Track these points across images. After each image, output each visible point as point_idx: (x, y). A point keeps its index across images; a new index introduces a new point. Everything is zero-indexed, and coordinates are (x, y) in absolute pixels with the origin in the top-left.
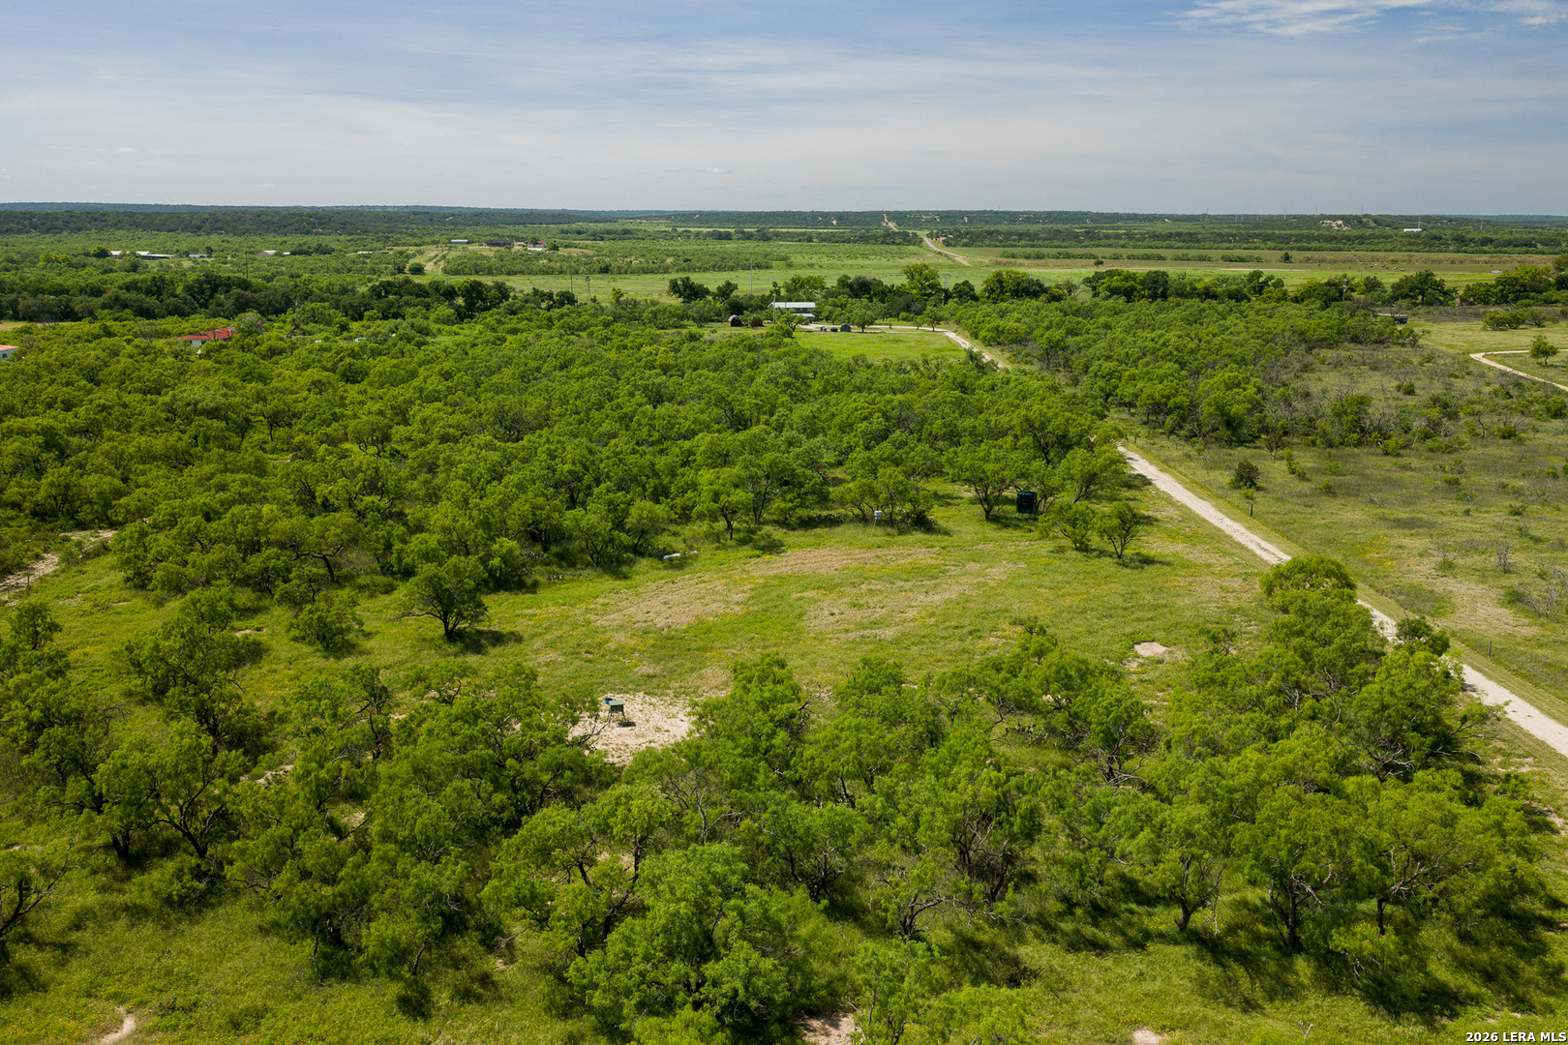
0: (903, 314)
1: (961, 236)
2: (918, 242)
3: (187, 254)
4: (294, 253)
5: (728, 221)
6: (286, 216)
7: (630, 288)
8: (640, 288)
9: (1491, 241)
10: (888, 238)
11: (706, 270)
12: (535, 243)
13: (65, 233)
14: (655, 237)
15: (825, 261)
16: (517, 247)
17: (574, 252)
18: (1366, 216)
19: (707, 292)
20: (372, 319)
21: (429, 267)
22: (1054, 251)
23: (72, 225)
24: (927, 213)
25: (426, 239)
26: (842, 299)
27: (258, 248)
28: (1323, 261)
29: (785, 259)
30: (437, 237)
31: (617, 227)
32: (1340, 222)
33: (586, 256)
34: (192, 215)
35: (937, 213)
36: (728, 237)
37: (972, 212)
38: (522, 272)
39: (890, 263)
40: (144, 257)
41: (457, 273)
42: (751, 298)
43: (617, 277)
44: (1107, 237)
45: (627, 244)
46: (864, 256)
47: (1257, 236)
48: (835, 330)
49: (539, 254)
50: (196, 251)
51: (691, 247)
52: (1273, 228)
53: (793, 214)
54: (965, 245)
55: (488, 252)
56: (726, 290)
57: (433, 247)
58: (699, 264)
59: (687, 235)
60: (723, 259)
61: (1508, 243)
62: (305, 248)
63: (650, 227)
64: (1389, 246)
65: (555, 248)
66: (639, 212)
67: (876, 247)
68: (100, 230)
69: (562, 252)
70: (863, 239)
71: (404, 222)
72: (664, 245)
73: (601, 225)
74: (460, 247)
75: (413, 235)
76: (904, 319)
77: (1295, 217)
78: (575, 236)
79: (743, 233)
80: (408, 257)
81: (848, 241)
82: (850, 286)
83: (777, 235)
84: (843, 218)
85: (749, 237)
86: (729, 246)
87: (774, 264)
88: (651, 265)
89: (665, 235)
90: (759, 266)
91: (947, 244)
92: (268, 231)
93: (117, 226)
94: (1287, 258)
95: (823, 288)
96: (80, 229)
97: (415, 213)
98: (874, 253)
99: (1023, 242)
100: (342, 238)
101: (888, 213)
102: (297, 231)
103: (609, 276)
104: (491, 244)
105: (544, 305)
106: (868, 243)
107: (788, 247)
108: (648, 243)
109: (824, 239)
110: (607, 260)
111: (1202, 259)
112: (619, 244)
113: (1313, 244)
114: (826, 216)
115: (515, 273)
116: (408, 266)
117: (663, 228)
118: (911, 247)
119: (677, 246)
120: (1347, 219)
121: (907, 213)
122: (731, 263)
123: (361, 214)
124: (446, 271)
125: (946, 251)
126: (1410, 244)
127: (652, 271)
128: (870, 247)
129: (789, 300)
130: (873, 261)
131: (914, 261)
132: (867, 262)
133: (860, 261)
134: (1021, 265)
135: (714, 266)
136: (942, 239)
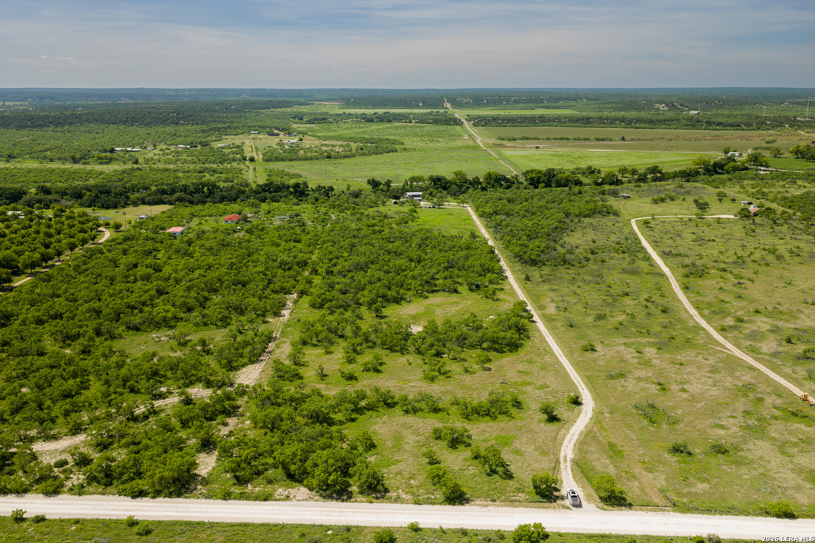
0: (454, 196)
1: (481, 121)
2: (461, 124)
5: (368, 104)
10: (447, 122)
15: (419, 143)
19: (381, 184)
21: (255, 157)
25: (239, 131)
26: (431, 190)
32: (664, 105)
39: (448, 145)
41: (268, 160)
43: (334, 162)
46: (437, 139)
48: (430, 207)
54: (483, 126)
56: (388, 183)
58: (367, 152)
59: (352, 118)
60: (377, 148)
63: (331, 109)
76: (454, 198)
79: (378, 116)
82: (433, 180)
83: (394, 117)
84: (425, 102)
87: (398, 147)
88: (347, 153)
91: (475, 125)
94: (623, 139)
95: (424, 181)
103: (332, 161)
104: (269, 134)
117: (338, 110)
125: (474, 132)
129: (413, 191)
130: (441, 144)
131: (459, 143)
132: (439, 144)
133: (435, 144)
134: (505, 146)
135: (374, 153)
136: (472, 122)
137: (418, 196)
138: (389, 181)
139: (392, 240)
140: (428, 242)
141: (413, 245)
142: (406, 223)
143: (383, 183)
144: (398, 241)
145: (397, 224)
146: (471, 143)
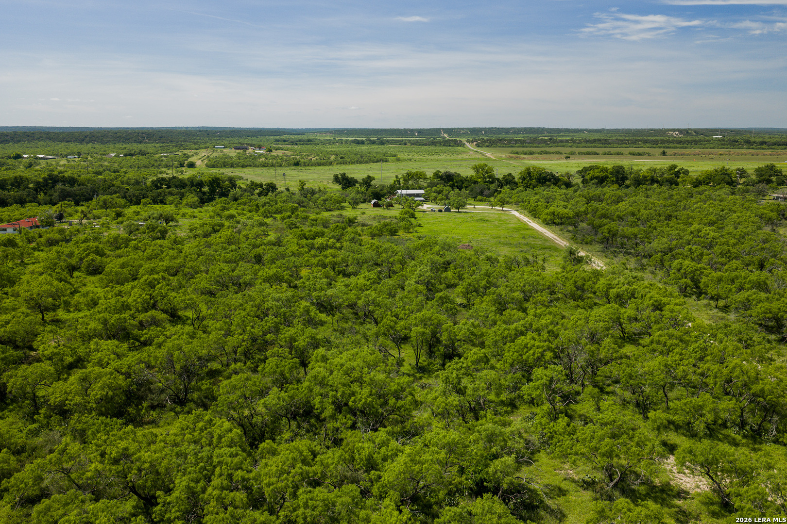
0: (479, 197)
1: (484, 142)
2: (462, 145)
3: (66, 156)
4: (125, 155)
5: (362, 134)
6: (131, 134)
7: (310, 177)
8: (316, 176)
9: (765, 143)
10: (446, 143)
11: (353, 163)
12: (260, 148)
13: (10, 144)
14: (324, 143)
15: (416, 157)
16: (250, 150)
17: (280, 153)
18: (689, 129)
19: (357, 182)
20: (145, 204)
21: (198, 163)
22: (538, 150)
23: (15, 139)
24: (463, 129)
25: (202, 146)
26: (440, 187)
27: (107, 152)
28: (683, 154)
29: (395, 156)
30: (208, 145)
31: (304, 137)
32: (677, 133)
33: (287, 156)
34: (81, 133)
35: (468, 129)
36: (362, 143)
37: (486, 128)
38: (250, 166)
39: (452, 158)
40: (41, 158)
41: (213, 166)
42: (384, 186)
43: (303, 168)
44: (561, 141)
45: (310, 147)
46: (437, 153)
47: (640, 140)
48: (440, 211)
49: (261, 155)
50: (72, 154)
51: (344, 149)
52: (642, 136)
53: (395, 130)
54: (488, 146)
55: (233, 153)
56: (368, 181)
57: (205, 150)
58: (348, 160)
59: (341, 141)
60: (362, 157)
61: (775, 144)
62: (133, 152)
63: (321, 137)
64: (712, 146)
65: (270, 151)
66: (316, 129)
67: (441, 148)
68: (30, 141)
69: (274, 153)
70: (433, 143)
71: (193, 136)
72: (329, 148)
73: (296, 136)
74: (219, 150)
75: (195, 144)
76: (481, 201)
77: (652, 130)
78: (282, 143)
79: (370, 140)
80: (188, 157)
81: (426, 145)
82: (441, 178)
83: (388, 141)
84: (421, 132)
85: (373, 143)
86: (364, 148)
87: (390, 159)
88: (323, 161)
89: (330, 142)
90: (381, 160)
91: (478, 146)
92: (119, 141)
93: (39, 139)
94: (664, 153)
95: (426, 178)
96: (19, 141)
97: (200, 131)
98: (442, 151)
99: (518, 145)
100: (157, 145)
101: (443, 129)
102: (135, 141)
103: (300, 168)
104: (236, 148)
105: (257, 191)
106: (436, 146)
107: (394, 148)
108: (320, 147)
109: (413, 144)
110: (298, 158)
111: (618, 154)
112: (305, 148)
113: (671, 145)
114: (412, 131)
115: (246, 166)
116: (186, 162)
117: (328, 138)
118: (460, 148)
119: (336, 148)
120: (681, 131)
121: (453, 129)
122: (366, 159)
123: (171, 132)
124: (208, 166)
125: (479, 150)
126: (722, 145)
127: (323, 164)
128: (438, 148)
129: (408, 188)
130: (443, 157)
131: (464, 156)
132: (440, 157)
133: (435, 157)
134: (524, 159)
135: (357, 161)
136: (475, 143)
137: (418, 195)
138: (369, 177)
139: (350, 269)
140: (449, 274)
141: (410, 283)
142: (393, 232)
143: (360, 180)
144: (364, 273)
145: (373, 236)
146: (480, 156)
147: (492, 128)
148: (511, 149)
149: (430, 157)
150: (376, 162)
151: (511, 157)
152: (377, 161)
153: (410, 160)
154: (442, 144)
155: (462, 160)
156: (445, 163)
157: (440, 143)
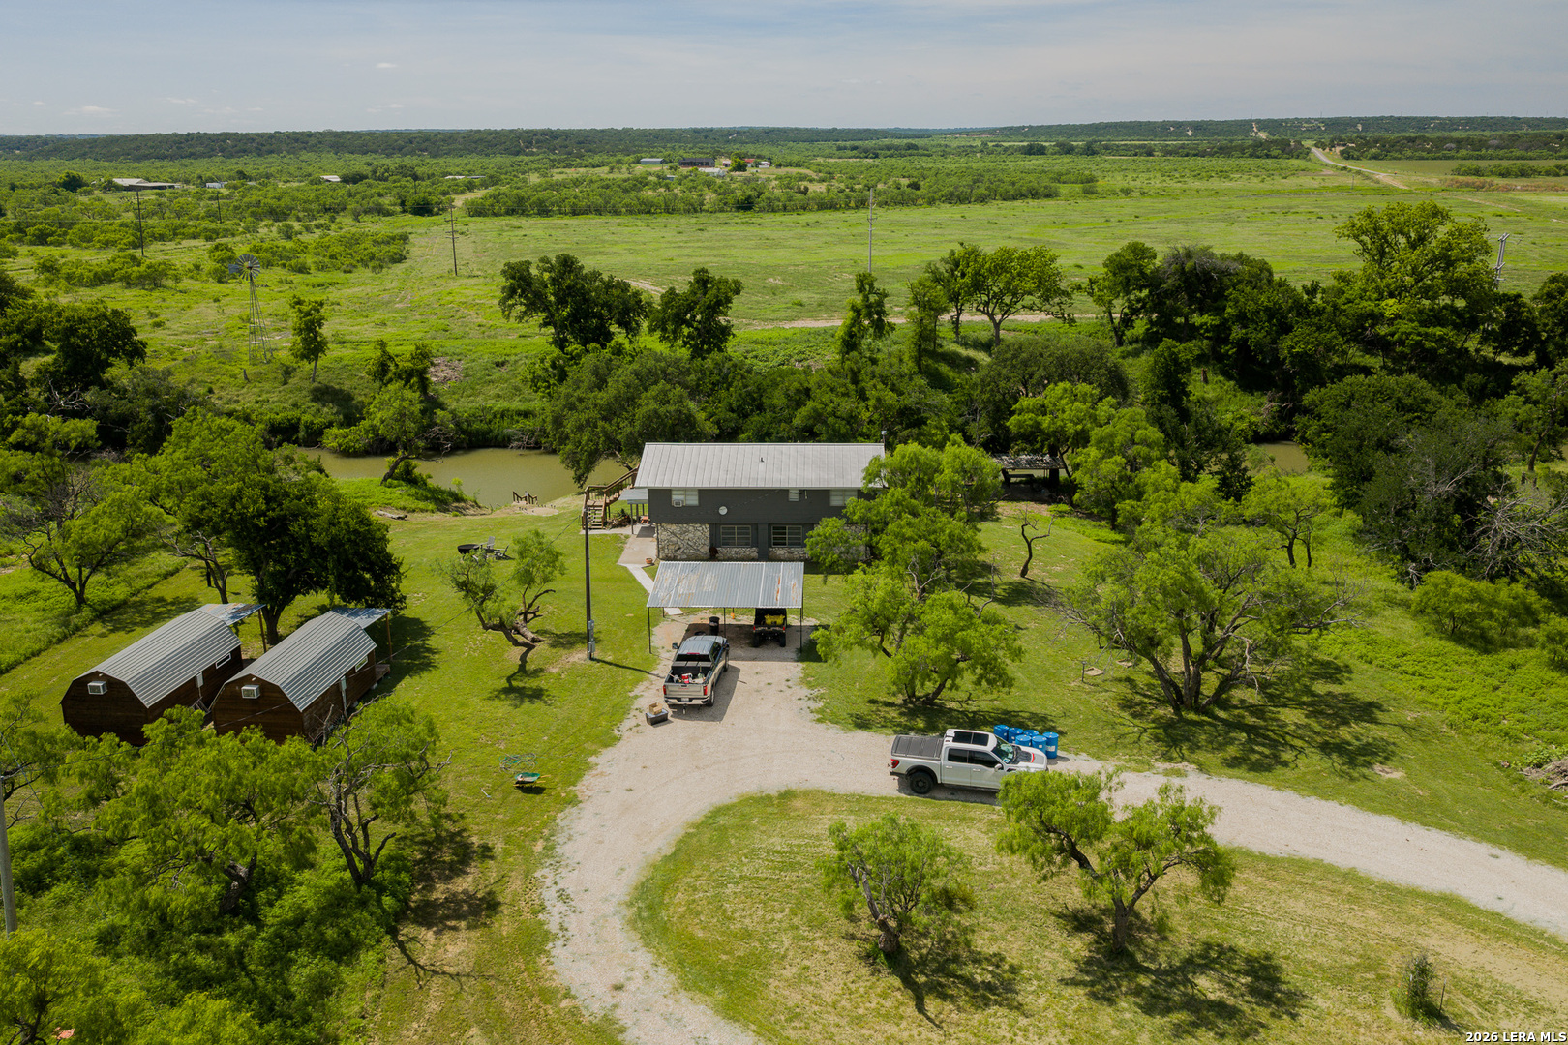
1: (1368, 144)
2: (1304, 154)
10: (1259, 150)
15: (1157, 182)
22: (1551, 164)
24: (1308, 121)
29: (1090, 182)
35: (1322, 121)
36: (1040, 151)
37: (1367, 119)
39: (1267, 185)
46: (1223, 174)
54: (1375, 157)
67: (1241, 162)
70: (1224, 151)
81: (1204, 155)
84: (1199, 127)
87: (1064, 189)
90: (1034, 194)
91: (1347, 155)
98: (1239, 170)
99: (1467, 152)
101: (1258, 121)
106: (1229, 157)
109: (1168, 152)
114: (1180, 127)
118: (1294, 161)
121: (1282, 121)
128: (1231, 162)
130: (1238, 183)
131: (1306, 181)
132: (1228, 184)
133: (1216, 183)
134: (1508, 189)
135: (951, 194)
136: (1338, 149)
146: (1357, 181)
147: (1382, 118)
148: (1454, 164)
149: (1198, 184)
150: (1014, 199)
151: (1461, 185)
152: (1019, 196)
153: (1127, 192)
154: (1248, 152)
155: (1298, 192)
156: (1236, 202)
157: (1242, 150)
